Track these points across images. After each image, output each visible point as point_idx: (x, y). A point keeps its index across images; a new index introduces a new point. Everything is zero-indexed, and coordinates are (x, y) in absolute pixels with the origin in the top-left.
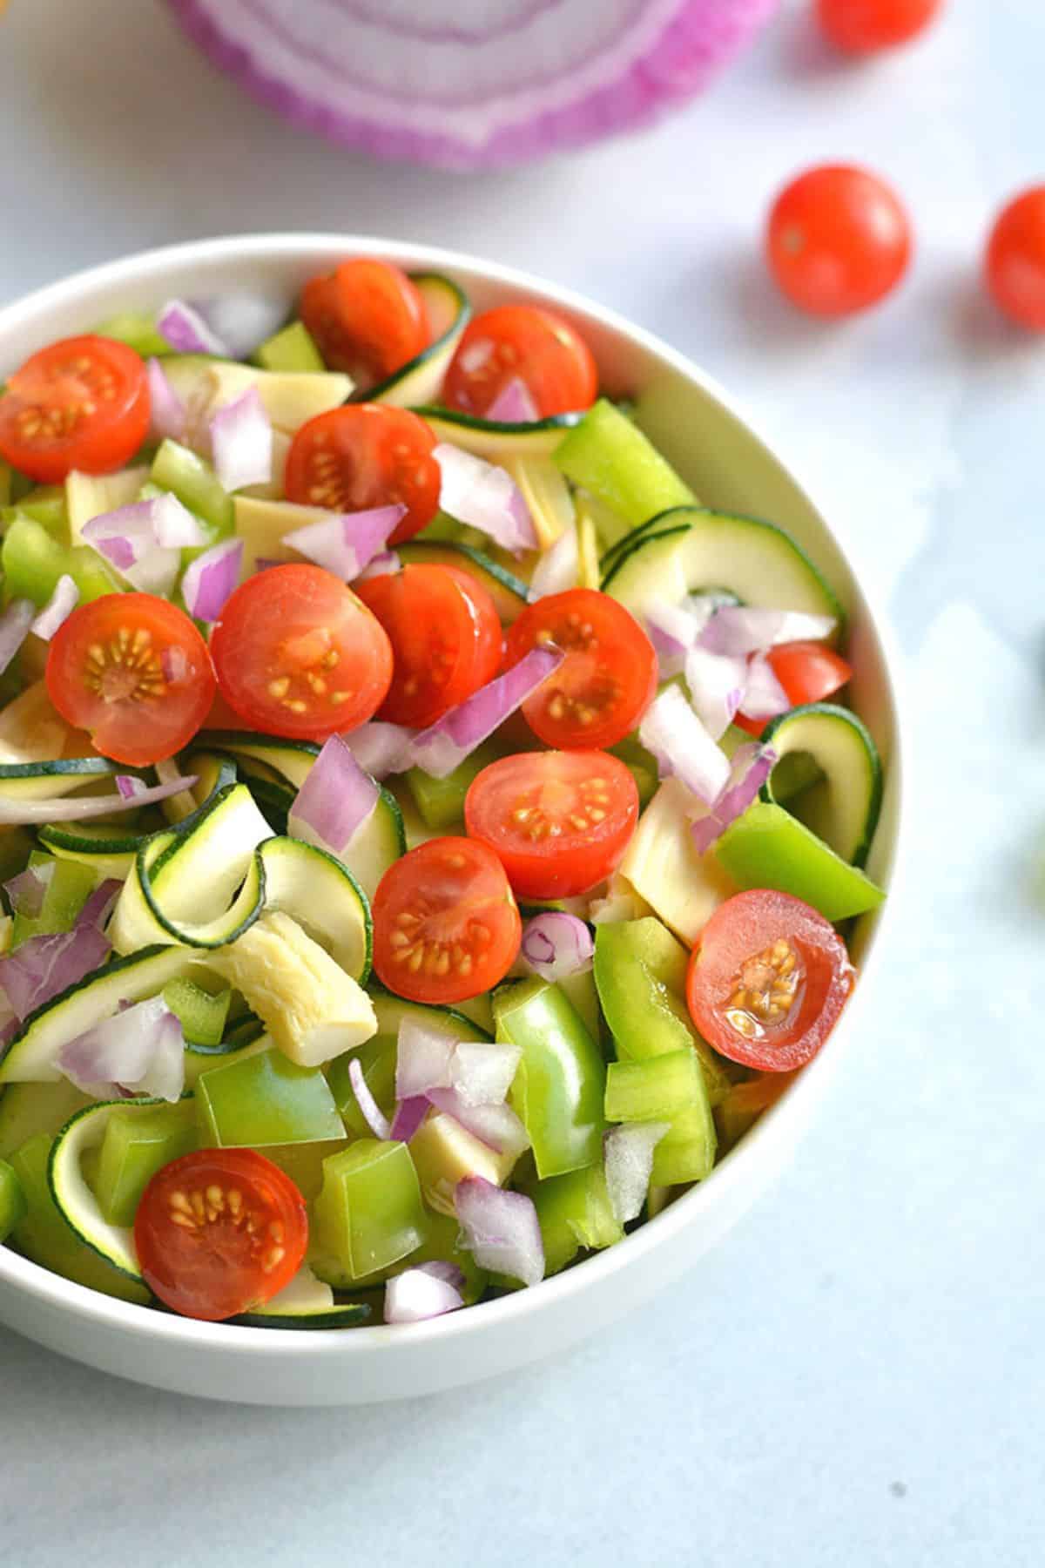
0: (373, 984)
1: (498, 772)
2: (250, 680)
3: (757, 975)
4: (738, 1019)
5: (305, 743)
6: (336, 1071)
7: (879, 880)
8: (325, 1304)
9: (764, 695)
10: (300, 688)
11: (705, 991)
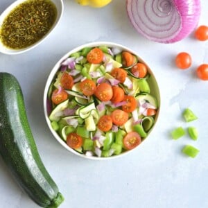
0: (97, 125)
1: (117, 111)
2: (99, 93)
3: (131, 140)
4: (128, 143)
5: (101, 101)
6: (90, 132)
7: (147, 135)
8: (80, 151)
9: (145, 114)
10: (103, 96)
11: (126, 139)
